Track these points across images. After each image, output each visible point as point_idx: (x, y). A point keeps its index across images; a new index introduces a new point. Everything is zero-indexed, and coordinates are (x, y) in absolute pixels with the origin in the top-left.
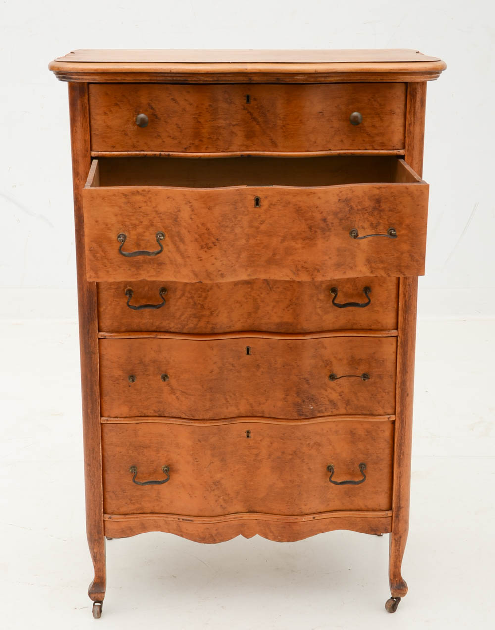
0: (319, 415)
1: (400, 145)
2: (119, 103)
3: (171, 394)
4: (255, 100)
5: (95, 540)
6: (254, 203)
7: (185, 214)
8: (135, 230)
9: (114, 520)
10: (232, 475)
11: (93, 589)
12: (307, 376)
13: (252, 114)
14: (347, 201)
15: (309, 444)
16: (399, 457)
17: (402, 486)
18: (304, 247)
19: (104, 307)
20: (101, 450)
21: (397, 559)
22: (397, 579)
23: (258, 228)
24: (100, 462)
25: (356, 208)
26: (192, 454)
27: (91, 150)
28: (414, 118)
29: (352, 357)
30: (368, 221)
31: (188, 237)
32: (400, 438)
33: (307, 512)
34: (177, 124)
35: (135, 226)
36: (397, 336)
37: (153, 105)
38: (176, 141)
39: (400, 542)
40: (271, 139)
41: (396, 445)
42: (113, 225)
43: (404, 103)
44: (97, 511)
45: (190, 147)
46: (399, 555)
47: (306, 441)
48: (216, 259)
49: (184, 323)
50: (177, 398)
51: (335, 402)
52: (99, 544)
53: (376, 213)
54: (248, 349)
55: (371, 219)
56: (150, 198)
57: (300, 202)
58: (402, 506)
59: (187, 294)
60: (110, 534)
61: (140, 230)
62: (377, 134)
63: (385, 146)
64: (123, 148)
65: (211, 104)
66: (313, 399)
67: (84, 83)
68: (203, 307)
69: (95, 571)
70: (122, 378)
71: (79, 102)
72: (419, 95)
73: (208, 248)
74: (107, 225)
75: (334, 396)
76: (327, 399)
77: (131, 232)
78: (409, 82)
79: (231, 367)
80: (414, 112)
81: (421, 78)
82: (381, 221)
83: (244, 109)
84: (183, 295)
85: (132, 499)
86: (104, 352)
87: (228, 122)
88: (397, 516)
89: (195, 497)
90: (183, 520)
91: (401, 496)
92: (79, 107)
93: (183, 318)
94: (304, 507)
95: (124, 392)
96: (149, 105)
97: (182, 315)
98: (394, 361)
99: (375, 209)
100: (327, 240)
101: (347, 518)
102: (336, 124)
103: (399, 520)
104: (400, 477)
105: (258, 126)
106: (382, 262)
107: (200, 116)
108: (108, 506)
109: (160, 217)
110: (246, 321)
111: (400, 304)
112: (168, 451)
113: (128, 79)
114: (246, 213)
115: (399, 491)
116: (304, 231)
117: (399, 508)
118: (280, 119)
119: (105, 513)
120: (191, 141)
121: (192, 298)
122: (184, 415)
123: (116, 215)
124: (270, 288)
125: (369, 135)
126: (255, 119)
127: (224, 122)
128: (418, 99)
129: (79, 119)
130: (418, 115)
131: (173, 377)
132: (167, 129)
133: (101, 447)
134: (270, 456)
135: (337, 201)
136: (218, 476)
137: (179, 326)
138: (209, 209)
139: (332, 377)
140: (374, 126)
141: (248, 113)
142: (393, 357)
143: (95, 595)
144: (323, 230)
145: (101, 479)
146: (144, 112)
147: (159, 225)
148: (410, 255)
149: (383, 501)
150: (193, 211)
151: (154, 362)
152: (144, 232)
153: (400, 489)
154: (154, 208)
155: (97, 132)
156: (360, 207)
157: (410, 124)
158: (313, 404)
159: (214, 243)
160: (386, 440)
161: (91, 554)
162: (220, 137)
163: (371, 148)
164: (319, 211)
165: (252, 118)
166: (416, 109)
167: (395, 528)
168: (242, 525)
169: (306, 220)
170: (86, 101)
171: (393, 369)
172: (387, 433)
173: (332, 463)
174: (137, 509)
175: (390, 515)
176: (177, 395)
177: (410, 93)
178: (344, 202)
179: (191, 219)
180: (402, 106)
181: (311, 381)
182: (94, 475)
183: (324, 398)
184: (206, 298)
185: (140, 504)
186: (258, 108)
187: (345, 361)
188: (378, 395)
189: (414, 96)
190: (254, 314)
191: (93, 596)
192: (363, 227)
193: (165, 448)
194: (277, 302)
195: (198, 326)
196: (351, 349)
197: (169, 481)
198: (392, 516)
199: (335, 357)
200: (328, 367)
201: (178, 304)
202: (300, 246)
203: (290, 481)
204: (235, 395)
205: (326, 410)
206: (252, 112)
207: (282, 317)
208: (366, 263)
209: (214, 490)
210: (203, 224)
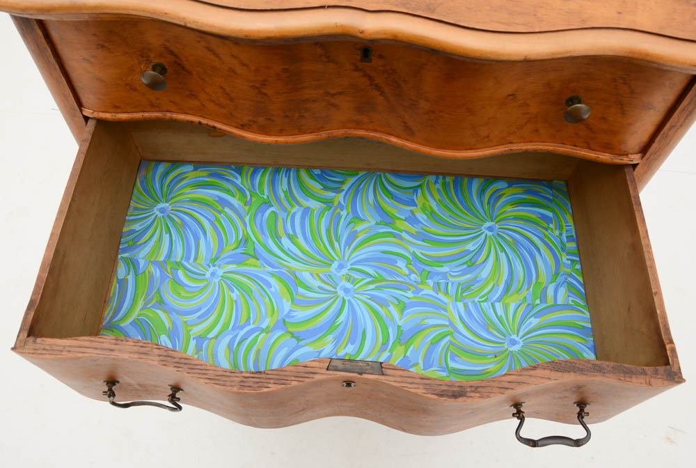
13: (371, 78)
34: (222, 88)
38: (224, 111)
62: (605, 131)
83: (356, 70)
87: (322, 90)
96: (166, 48)
105: (382, 98)
126: (376, 87)
132: (207, 90)
141: (364, 76)
162: (307, 114)
165: (371, 85)
186: (384, 72)
206: (372, 75)
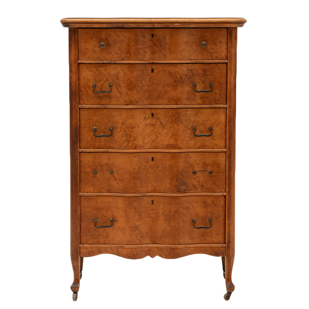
0: (187, 192)
1: (225, 58)
2: (92, 38)
3: (115, 181)
4: (156, 36)
5: (75, 258)
6: (151, 71)
7: (121, 75)
8: (100, 82)
9: (85, 247)
10: (144, 223)
11: (73, 285)
12: (181, 171)
14: (191, 70)
15: (183, 207)
16: (229, 214)
17: (230, 230)
18: (173, 90)
19: (83, 137)
20: (79, 210)
21: (229, 271)
22: (229, 282)
23: (153, 82)
24: (79, 216)
25: (195, 74)
26: (125, 212)
27: (78, 60)
28: (232, 44)
29: (204, 163)
30: (201, 80)
31: (122, 85)
32: (229, 205)
33: (182, 243)
34: (119, 47)
35: (100, 81)
36: (226, 152)
37: (108, 39)
38: (118, 55)
39: (230, 261)
40: (163, 54)
41: (226, 208)
42: (90, 80)
43: (226, 38)
44: (76, 242)
45: (125, 58)
46: (230, 268)
47: (182, 205)
48: (134, 94)
49: (121, 144)
50: (118, 183)
51: (196, 186)
52: (77, 260)
53: (204, 76)
54: (152, 158)
55: (202, 79)
56: (107, 68)
57: (170, 70)
58: (231, 241)
59: (123, 130)
60: (83, 255)
61: (102, 82)
62: (214, 53)
63: (218, 58)
64: (93, 59)
65: (135, 37)
66: (184, 184)
67: (76, 28)
68: (130, 136)
69: (74, 276)
70: (90, 173)
71: (73, 37)
72: (233, 34)
73: (131, 90)
74: (88, 80)
75: (195, 183)
76: (192, 184)
77: (99, 83)
78: (229, 27)
79: (144, 167)
80: (232, 42)
81: (234, 25)
82: (206, 80)
83: (151, 40)
84: (121, 130)
85: (94, 236)
86: (82, 159)
87: (143, 46)
88: (229, 247)
89: (126, 234)
90: (120, 247)
91: (230, 236)
92: (73, 39)
93: (120, 142)
94: (180, 240)
95: (91, 180)
96: (106, 39)
97: (120, 140)
98: (225, 165)
99: (203, 74)
100: (183, 87)
101: (203, 248)
102: (194, 48)
103: (229, 249)
104: (229, 226)
105: (157, 48)
106: (207, 98)
107: (130, 43)
108: (82, 240)
109: (111, 77)
110: (152, 144)
111: (227, 135)
112: (113, 211)
113: (97, 26)
114: (148, 75)
115: (229, 233)
116: (173, 83)
117: (229, 242)
118: (168, 45)
119: (80, 244)
120: (126, 55)
121: (125, 132)
122: (120, 191)
123: (92, 76)
124: (163, 127)
125: (210, 53)
126: (156, 45)
127: (141, 46)
128: (233, 36)
129: (73, 45)
130: (234, 43)
131: (116, 172)
132: (114, 50)
133: (79, 208)
134: (163, 213)
135: (187, 70)
136: (138, 223)
137: (119, 146)
138: (131, 72)
139: (194, 173)
140: (212, 48)
142: (224, 163)
143: (74, 288)
144: (181, 82)
145: (78, 225)
146: (104, 41)
147: (111, 80)
148: (220, 95)
149: (221, 238)
150: (125, 73)
151: (106, 164)
152: (104, 83)
153: (229, 232)
154: (108, 73)
155: (81, 51)
156: (197, 73)
157: (230, 48)
158: (185, 186)
159: (133, 87)
160: (221, 206)
161: (73, 266)
162: (139, 53)
163: (211, 59)
164: (179, 74)
165: (154, 45)
166: (233, 40)
167: (227, 253)
168: (150, 250)
169: (173, 78)
170: (76, 36)
171: (224, 169)
172: (222, 203)
173: (195, 218)
174: (96, 242)
175: (225, 246)
176: (117, 181)
177: (229, 33)
178: (190, 70)
179: (124, 77)
180: (226, 39)
181: (183, 174)
182: (76, 223)
183: (190, 184)
184: (132, 132)
185: (98, 239)
186: (157, 40)
187: (200, 165)
188: (217, 182)
189: (231, 34)
190: (155, 141)
191: (73, 289)
192: (199, 82)
193: (111, 209)
194: (167, 134)
195: (128, 146)
196: (203, 159)
197: (112, 227)
198: (225, 247)
199: (196, 163)
200: (192, 168)
201: (119, 135)
202: (170, 89)
203: (174, 226)
204: (146, 181)
205: (191, 190)
206: (154, 42)
207: (169, 141)
208: (201, 99)
209: (135, 231)
210: (129, 79)
